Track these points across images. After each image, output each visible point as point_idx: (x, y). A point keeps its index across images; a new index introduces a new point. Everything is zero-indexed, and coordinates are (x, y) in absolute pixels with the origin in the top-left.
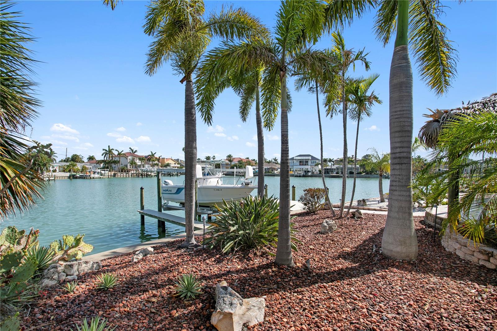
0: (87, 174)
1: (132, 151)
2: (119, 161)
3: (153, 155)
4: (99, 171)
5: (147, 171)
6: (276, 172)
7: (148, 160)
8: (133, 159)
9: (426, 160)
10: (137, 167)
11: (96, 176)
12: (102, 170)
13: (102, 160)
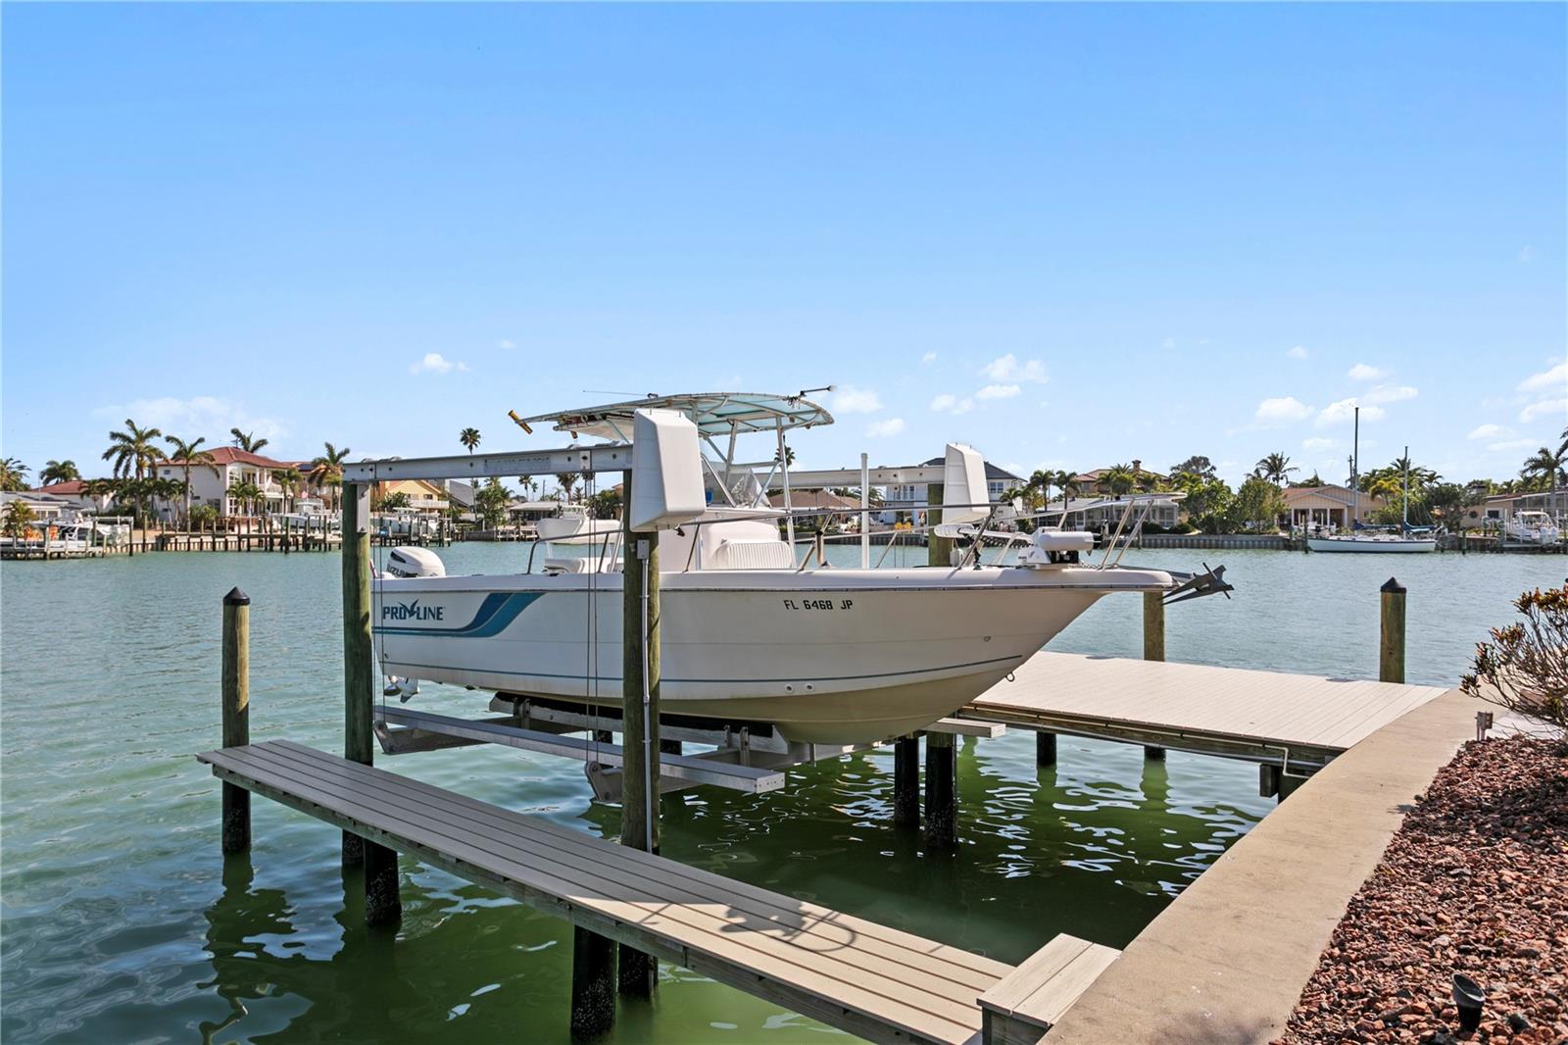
0: (31, 540)
1: (245, 441)
2: (185, 485)
3: (334, 459)
4: (89, 525)
5: (307, 526)
6: (843, 526)
7: (310, 481)
8: (249, 477)
9: (1432, 478)
10: (264, 508)
11: (73, 545)
12: (101, 522)
13: (109, 481)
